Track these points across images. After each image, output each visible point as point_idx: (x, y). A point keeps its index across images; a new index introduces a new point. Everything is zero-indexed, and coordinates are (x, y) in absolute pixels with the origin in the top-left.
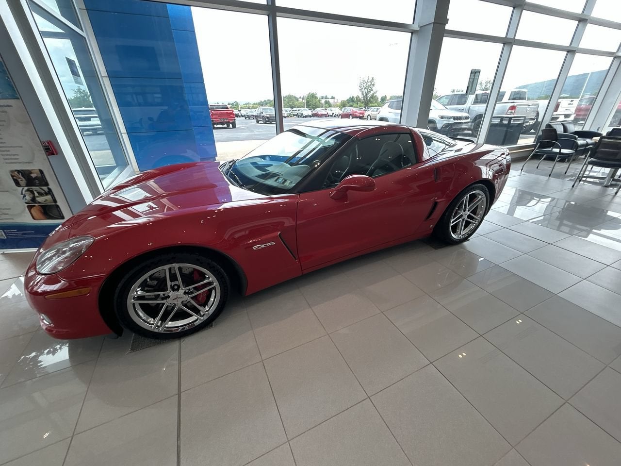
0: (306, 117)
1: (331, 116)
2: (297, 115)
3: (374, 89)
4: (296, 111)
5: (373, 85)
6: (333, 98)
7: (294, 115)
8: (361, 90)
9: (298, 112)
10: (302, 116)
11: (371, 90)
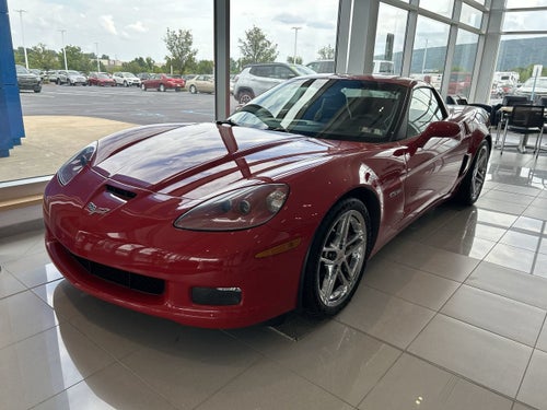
0: (74, 85)
1: (121, 85)
2: (56, 82)
3: (192, 48)
4: (56, 73)
5: (190, 43)
6: (105, 57)
7: (51, 81)
8: (171, 49)
9: (59, 76)
10: (68, 82)
11: (188, 49)
